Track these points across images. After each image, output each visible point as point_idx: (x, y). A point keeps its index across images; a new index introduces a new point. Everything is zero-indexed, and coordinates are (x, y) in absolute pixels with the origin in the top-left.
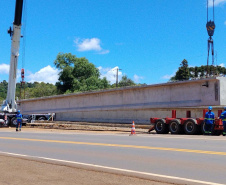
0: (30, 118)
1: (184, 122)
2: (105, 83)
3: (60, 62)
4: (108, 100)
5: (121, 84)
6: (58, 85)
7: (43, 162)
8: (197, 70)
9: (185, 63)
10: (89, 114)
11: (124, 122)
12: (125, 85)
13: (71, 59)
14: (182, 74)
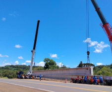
0: (36, 77)
1: (81, 80)
2: (58, 67)
3: (45, 60)
4: (59, 72)
5: (63, 68)
6: (44, 67)
7: (39, 90)
8: (85, 64)
9: (81, 62)
10: (53, 76)
11: (63, 79)
12: (64, 68)
13: (48, 60)
14: (81, 65)
